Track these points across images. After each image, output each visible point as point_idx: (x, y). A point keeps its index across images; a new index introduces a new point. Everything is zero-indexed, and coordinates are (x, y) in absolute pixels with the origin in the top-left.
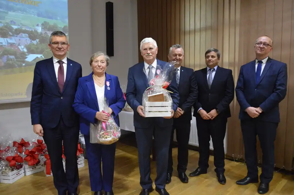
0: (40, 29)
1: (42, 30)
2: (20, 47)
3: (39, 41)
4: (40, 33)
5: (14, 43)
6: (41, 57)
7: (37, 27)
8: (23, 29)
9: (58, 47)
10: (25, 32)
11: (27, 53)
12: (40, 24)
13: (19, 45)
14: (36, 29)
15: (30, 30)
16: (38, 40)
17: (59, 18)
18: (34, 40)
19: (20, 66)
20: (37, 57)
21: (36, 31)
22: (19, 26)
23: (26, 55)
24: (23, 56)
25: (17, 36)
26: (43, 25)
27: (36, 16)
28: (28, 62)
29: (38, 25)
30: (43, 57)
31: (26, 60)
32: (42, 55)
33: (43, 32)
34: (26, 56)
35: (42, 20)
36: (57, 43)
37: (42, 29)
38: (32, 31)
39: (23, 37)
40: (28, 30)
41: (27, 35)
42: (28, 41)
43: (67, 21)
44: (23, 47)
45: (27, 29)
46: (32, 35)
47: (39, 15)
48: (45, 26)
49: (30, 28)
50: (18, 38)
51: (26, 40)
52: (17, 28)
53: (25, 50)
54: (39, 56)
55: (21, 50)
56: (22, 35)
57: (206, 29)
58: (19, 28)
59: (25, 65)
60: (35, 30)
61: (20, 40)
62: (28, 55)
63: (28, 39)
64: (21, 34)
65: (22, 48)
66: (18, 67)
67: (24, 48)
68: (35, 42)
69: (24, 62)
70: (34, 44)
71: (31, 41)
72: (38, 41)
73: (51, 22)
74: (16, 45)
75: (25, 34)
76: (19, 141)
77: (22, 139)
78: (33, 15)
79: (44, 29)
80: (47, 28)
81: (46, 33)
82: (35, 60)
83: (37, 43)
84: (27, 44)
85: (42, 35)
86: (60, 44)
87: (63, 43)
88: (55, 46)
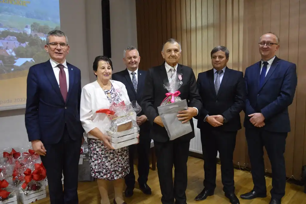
0: (29, 31)
1: (31, 32)
2: (8, 51)
3: (29, 44)
4: (29, 35)
5: (2, 47)
6: (32, 61)
7: (26, 29)
8: (11, 31)
9: (57, 48)
10: (13, 34)
11: (15, 58)
12: (29, 26)
13: (7, 49)
14: (25, 31)
15: (19, 32)
16: (27, 43)
17: (49, 18)
18: (24, 42)
19: (9, 71)
20: (27, 61)
21: (26, 34)
22: (6, 28)
23: (15, 59)
24: (12, 60)
25: (4, 40)
26: (32, 26)
27: (25, 17)
28: (17, 67)
29: (27, 27)
30: (33, 61)
31: (16, 64)
32: (32, 59)
33: (33, 34)
34: (15, 61)
35: (32, 21)
36: (56, 44)
37: (31, 30)
38: (21, 33)
39: (11, 40)
40: (17, 32)
41: (15, 37)
42: (17, 44)
43: (59, 21)
44: (11, 50)
45: (15, 31)
46: (21, 38)
47: (28, 16)
48: (34, 27)
49: (19, 30)
50: (5, 42)
51: (15, 43)
52: (4, 30)
53: (14, 54)
54: (29, 60)
55: (9, 54)
56: (10, 38)
58: (6, 30)
59: (14, 70)
61: (7, 43)
62: (17, 59)
63: (17, 42)
64: (9, 36)
65: (11, 52)
66: (6, 72)
67: (12, 52)
68: (24, 45)
69: (13, 67)
70: (23, 47)
71: (20, 44)
72: (27, 44)
73: (41, 23)
74: (4, 49)
75: (13, 37)
76: (10, 151)
77: (13, 149)
78: (21, 16)
79: (33, 30)
80: (36, 30)
81: (36, 35)
82: (24, 64)
83: (27, 46)
84: (15, 47)
85: (31, 37)
86: (59, 45)
87: (62, 44)
88: (53, 47)
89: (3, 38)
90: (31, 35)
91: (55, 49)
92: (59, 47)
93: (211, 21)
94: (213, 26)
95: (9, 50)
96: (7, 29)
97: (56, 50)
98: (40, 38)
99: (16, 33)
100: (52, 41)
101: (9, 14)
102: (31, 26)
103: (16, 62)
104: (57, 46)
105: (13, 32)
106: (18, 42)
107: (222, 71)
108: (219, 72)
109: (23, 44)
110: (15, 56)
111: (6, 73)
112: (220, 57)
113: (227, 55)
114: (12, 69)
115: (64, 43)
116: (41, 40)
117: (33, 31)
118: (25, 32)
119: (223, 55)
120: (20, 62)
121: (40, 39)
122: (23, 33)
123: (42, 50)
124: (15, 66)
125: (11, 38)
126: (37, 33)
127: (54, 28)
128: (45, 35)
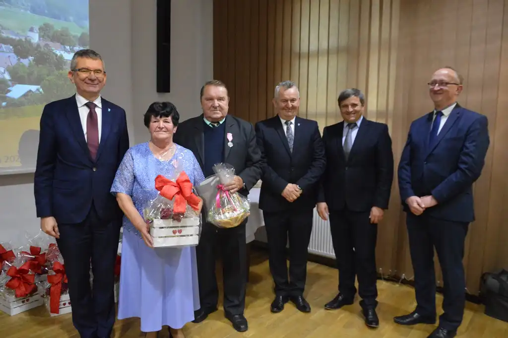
0: (35, 38)
1: (39, 40)
3: (34, 60)
4: (36, 45)
6: (38, 90)
7: (30, 34)
8: (4, 35)
9: (89, 77)
10: (6, 41)
11: (10, 83)
12: (36, 28)
14: (28, 36)
15: (18, 38)
16: (31, 58)
17: (71, 18)
18: (25, 57)
20: (30, 91)
21: (29, 42)
23: (10, 87)
24: (3, 87)
26: (41, 29)
28: (13, 99)
29: (31, 30)
30: (41, 90)
31: (9, 95)
32: (39, 87)
33: (42, 44)
35: (39, 21)
37: (40, 37)
38: (20, 40)
39: (3, 52)
40: (14, 37)
41: (11, 47)
42: (14, 59)
43: (87, 24)
44: (2, 70)
45: (10, 36)
46: (21, 49)
47: (34, 11)
48: (45, 31)
49: (17, 35)
51: (9, 56)
53: (7, 77)
54: (33, 88)
56: (2, 47)
57: (338, 51)
59: (7, 104)
60: (26, 39)
62: (13, 86)
63: (13, 55)
65: (2, 73)
67: (4, 73)
68: (25, 62)
69: (4, 99)
70: (24, 66)
71: (19, 60)
72: (31, 60)
73: (58, 25)
78: (22, 11)
79: (43, 37)
80: (48, 36)
81: (47, 45)
82: (25, 95)
83: (30, 63)
84: (10, 64)
85: (39, 49)
90: (38, 46)
93: (344, 42)
94: (347, 50)
98: (54, 51)
99: (12, 39)
100: (81, 66)
102: (39, 29)
103: (9, 91)
105: (8, 38)
106: (16, 56)
107: (356, 125)
108: (352, 125)
109: (25, 60)
110: (10, 80)
112: (354, 105)
113: (363, 101)
114: (4, 104)
116: (56, 55)
117: (42, 39)
118: (28, 38)
119: (356, 103)
120: (17, 91)
121: (54, 53)
122: (24, 40)
123: (56, 72)
124: (9, 97)
125: (4, 47)
126: (51, 44)
127: (79, 35)
128: (62, 46)
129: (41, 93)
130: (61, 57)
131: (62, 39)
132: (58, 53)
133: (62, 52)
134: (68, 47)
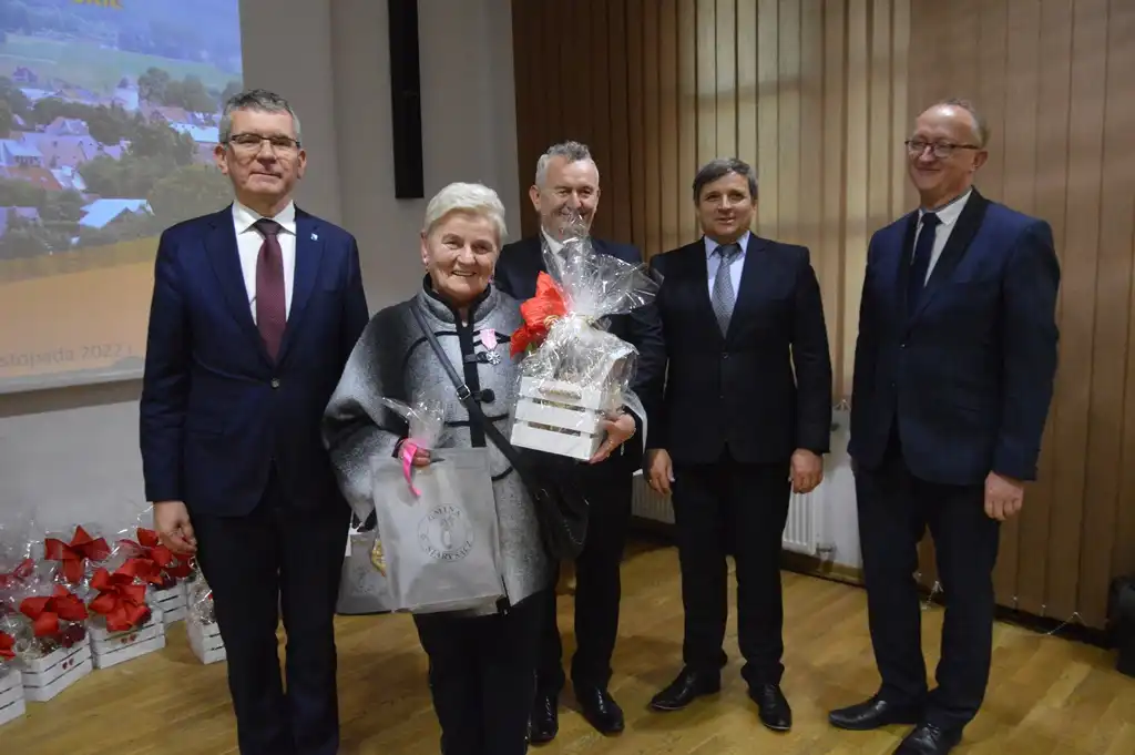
0: (131, 101)
1: (140, 104)
2: (56, 173)
3: (131, 147)
4: (134, 116)
5: (36, 158)
6: (142, 207)
7: (120, 93)
8: (69, 100)
9: (259, 155)
10: (73, 112)
11: (84, 197)
12: (133, 79)
13: (53, 165)
14: (119, 99)
15: (96, 104)
16: (125, 143)
17: (204, 54)
18: (112, 141)
19: (63, 247)
20: (126, 211)
21: (118, 109)
22: (51, 89)
23: (84, 204)
24: (71, 205)
25: (42, 131)
26: (142, 81)
27: (116, 48)
28: (93, 230)
29: (123, 85)
30: (149, 208)
31: (85, 221)
32: (144, 201)
33: (147, 112)
34: (83, 209)
35: (139, 63)
37: (140, 96)
38: (101, 108)
39: (67, 133)
40: (88, 103)
41: (84, 124)
42: (90, 149)
43: (237, 61)
44: (68, 171)
45: (83, 101)
46: (104, 124)
47: (127, 43)
48: (151, 86)
49: (95, 96)
50: (47, 138)
51: (81, 142)
52: (44, 97)
53: (79, 184)
54: (133, 205)
55: (62, 183)
56: (64, 124)
57: (779, 88)
58: (50, 97)
59: (80, 241)
60: (113, 105)
61: (55, 143)
62: (90, 202)
63: (89, 139)
64: (60, 119)
65: (68, 177)
66: (52, 250)
67: (73, 177)
68: (114, 152)
69: (76, 230)
70: (110, 159)
71: (100, 148)
72: (125, 147)
73: (177, 71)
74: (43, 165)
75: (73, 121)
76: (67, 537)
77: (79, 529)
78: (103, 47)
79: (147, 98)
80: (159, 96)
81: (156, 114)
82: (118, 220)
83: (124, 155)
84: (83, 160)
85: (141, 123)
86: (267, 143)
87: (279, 141)
88: (244, 150)
89: (41, 126)
90: (139, 116)
91: (253, 158)
92: (267, 150)
93: (791, 68)
94: (799, 84)
95: (61, 168)
96: (51, 93)
97: (255, 161)
98: (172, 126)
99: (84, 106)
100: (240, 129)
101: (61, 39)
102: (140, 83)
103: (84, 213)
104: (262, 146)
105: (75, 104)
106: (92, 141)
109: (112, 147)
110: (83, 191)
111: (51, 253)
114: (75, 240)
115: (285, 137)
116: (177, 133)
117: (145, 101)
118: (117, 102)
120: (101, 213)
121: (173, 130)
122: (109, 107)
123: (178, 169)
124: (84, 226)
125: (69, 124)
126: (161, 109)
127: (221, 88)
128: (188, 114)
129: (148, 213)
130: (188, 136)
131: (187, 98)
132: (181, 129)
133: (189, 127)
134: (200, 116)
